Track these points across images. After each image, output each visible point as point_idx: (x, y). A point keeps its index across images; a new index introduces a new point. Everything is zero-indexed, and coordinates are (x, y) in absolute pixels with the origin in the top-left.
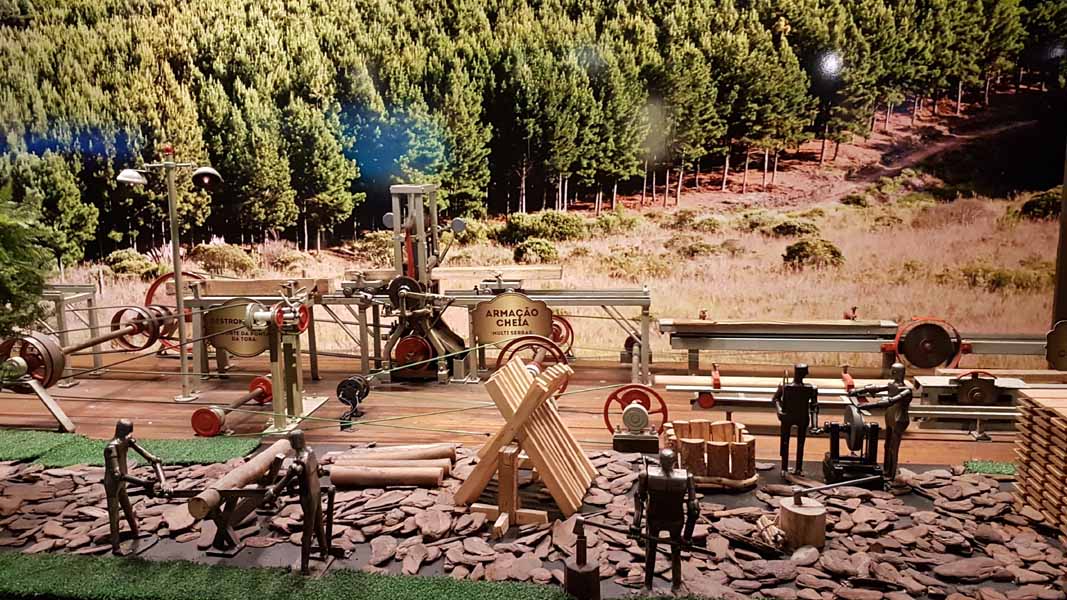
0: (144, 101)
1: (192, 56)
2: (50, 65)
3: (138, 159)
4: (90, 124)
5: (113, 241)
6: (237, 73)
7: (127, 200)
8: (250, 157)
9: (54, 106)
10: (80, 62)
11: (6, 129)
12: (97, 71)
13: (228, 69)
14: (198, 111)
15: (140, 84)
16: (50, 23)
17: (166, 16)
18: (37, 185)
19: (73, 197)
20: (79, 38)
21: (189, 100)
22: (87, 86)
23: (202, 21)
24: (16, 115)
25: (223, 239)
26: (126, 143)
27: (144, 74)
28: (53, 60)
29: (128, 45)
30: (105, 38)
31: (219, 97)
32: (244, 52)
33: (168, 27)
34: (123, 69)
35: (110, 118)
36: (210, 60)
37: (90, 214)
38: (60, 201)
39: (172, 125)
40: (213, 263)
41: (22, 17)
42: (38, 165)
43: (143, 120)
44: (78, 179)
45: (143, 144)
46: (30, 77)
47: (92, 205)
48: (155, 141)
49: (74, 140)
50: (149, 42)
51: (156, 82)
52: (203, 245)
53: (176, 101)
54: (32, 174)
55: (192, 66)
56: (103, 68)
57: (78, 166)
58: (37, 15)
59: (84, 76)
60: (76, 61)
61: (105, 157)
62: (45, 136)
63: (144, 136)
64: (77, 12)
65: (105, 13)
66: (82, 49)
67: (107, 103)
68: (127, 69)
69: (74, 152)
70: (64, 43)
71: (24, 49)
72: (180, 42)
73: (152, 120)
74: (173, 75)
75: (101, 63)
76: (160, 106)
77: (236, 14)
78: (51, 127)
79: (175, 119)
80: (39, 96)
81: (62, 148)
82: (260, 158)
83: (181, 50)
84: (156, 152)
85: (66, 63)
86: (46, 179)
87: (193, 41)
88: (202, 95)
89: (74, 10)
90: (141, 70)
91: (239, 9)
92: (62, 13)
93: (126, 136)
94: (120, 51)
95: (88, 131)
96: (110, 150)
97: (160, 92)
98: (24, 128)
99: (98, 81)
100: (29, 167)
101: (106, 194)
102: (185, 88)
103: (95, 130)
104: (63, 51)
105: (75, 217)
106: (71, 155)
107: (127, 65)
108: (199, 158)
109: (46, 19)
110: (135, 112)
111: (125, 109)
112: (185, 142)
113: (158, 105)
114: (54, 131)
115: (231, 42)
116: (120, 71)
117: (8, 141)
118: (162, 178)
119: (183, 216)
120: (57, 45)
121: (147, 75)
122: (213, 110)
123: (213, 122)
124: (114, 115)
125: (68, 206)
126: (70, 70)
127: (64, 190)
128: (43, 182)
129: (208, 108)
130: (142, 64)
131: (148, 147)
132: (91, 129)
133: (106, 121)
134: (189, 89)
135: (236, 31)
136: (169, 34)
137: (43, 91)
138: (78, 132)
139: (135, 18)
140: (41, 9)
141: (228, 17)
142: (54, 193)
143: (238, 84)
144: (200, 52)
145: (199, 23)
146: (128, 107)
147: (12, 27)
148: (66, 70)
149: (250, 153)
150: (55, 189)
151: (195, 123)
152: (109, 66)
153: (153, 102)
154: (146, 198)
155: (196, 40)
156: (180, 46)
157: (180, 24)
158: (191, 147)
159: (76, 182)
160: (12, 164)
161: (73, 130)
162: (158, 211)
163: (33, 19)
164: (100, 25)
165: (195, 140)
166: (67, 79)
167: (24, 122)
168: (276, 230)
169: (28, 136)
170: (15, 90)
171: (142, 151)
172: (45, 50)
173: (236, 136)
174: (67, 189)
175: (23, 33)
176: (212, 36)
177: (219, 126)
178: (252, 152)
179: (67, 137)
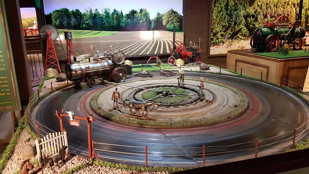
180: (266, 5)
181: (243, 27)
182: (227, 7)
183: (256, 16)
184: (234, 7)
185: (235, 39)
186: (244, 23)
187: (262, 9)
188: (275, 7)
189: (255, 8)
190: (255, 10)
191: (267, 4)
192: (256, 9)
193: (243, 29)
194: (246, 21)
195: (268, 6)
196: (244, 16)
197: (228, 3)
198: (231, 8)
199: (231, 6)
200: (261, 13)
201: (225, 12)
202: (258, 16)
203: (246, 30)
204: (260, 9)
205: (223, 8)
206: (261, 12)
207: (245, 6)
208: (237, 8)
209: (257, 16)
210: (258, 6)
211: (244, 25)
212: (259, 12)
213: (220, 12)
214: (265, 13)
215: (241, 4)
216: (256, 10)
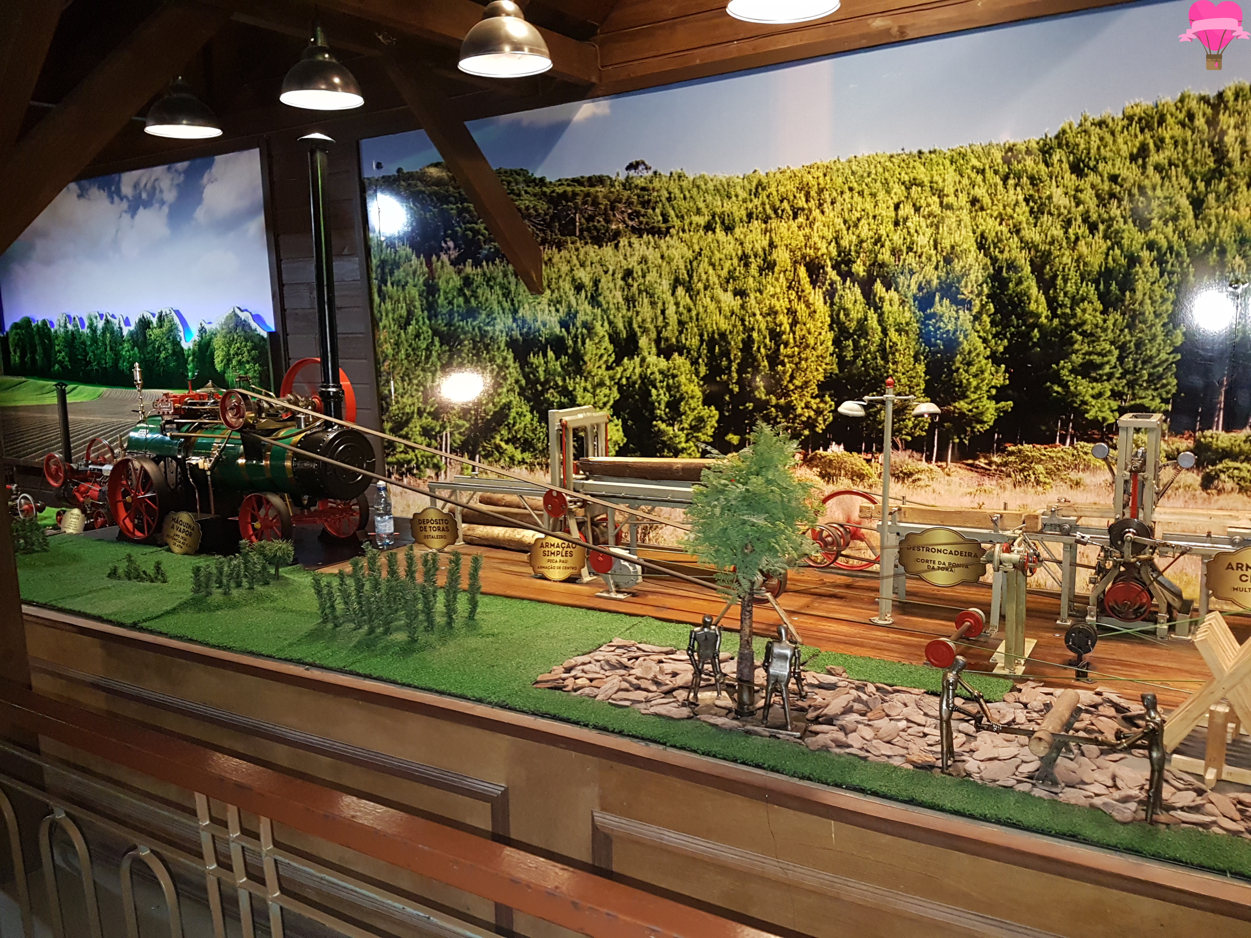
0: (774, 307)
1: (831, 259)
2: (685, 272)
3: (762, 364)
4: (718, 329)
5: (729, 443)
6: (878, 276)
7: (747, 405)
8: (882, 362)
9: (685, 312)
10: (714, 269)
11: (639, 334)
12: (731, 276)
13: (869, 271)
14: (831, 316)
15: (772, 289)
16: (690, 231)
17: (808, 219)
18: (662, 387)
19: (695, 400)
20: (716, 245)
21: (822, 304)
22: (719, 292)
23: (845, 222)
24: (649, 320)
25: (842, 446)
26: (752, 348)
27: (777, 279)
28: (689, 267)
29: (764, 250)
30: (741, 244)
31: (855, 302)
32: (889, 253)
33: (807, 230)
34: (757, 275)
35: (739, 324)
36: (849, 262)
37: (710, 416)
38: (682, 404)
39: (802, 330)
40: (829, 470)
41: (664, 225)
42: (665, 368)
43: (771, 325)
44: (701, 383)
45: (769, 350)
46: (666, 284)
47: (713, 408)
48: (782, 346)
49: (702, 344)
50: (787, 246)
51: (789, 288)
52: (821, 451)
53: (808, 306)
54: (659, 377)
55: (829, 269)
56: (737, 274)
57: (703, 370)
58: (677, 223)
59: (717, 282)
60: (711, 268)
61: (730, 362)
62: (674, 340)
63: (771, 341)
64: (717, 219)
65: (745, 218)
66: (717, 255)
67: (737, 310)
68: (761, 275)
69: (700, 357)
70: (701, 250)
71: (662, 257)
72: (819, 245)
73: (780, 325)
74: (808, 279)
75: (735, 269)
76: (791, 312)
77: (884, 213)
78: (681, 332)
79: (805, 324)
80: (672, 302)
81: (689, 352)
82: (893, 364)
83: (819, 253)
84: (782, 358)
85: (701, 270)
86: (671, 381)
87: (833, 244)
88: (836, 299)
89: (714, 217)
90: (776, 275)
91: (888, 208)
92: (702, 220)
93: (753, 341)
94: (756, 256)
95: (716, 336)
96: (735, 355)
97: (792, 297)
98: (655, 333)
99: (730, 287)
100: (656, 370)
101: (727, 398)
102: (819, 293)
103: (723, 335)
104: (699, 258)
105: (695, 419)
106: (697, 359)
107: (761, 270)
108: (826, 364)
109: (686, 227)
110: (764, 317)
111: (754, 315)
112: (813, 348)
113: (788, 309)
114: (683, 335)
115: (875, 244)
116: (754, 277)
117: (640, 345)
118: (785, 383)
119: (803, 422)
120: (694, 252)
121: (781, 280)
122: (847, 315)
123: (845, 327)
124: (743, 320)
125: (690, 408)
126: (704, 277)
127: (687, 393)
128: (668, 385)
129: (842, 313)
130: (777, 269)
131: (774, 352)
132: (719, 334)
133: (734, 326)
134: (824, 293)
135: (883, 232)
136: (808, 238)
137: (676, 298)
138: (705, 337)
139: (773, 223)
140: (682, 217)
141: (874, 217)
142: (678, 395)
143: (878, 287)
144: (839, 255)
145: (842, 224)
146: (758, 313)
147: (653, 236)
148: (700, 276)
149: (882, 359)
150: (678, 391)
151: (826, 327)
152: (742, 272)
153: (783, 308)
154: (768, 402)
155: (837, 243)
156: (819, 249)
157: (822, 227)
158: (819, 352)
159: (700, 386)
160: (641, 366)
161: (701, 335)
162: (777, 416)
163: (674, 227)
164: (738, 231)
165: (824, 346)
166: (700, 286)
167: (656, 327)
168: (901, 440)
169: (658, 341)
170: (651, 297)
171: (767, 356)
172: (682, 258)
173: (869, 340)
174: (690, 392)
175: (662, 241)
176: (855, 237)
177: (851, 331)
178: (885, 358)
179: (695, 342)
180: (620, 283)
181: (515, 399)
182: (431, 298)
183: (570, 342)
184: (461, 300)
185: (486, 457)
186: (517, 381)
187: (599, 305)
188: (680, 291)
189: (560, 302)
190: (563, 309)
191: (628, 273)
192: (569, 306)
193: (513, 414)
194: (522, 368)
195: (634, 289)
196: (512, 344)
197: (434, 278)
198: (450, 303)
199: (445, 292)
200: (601, 330)
201: (427, 322)
202: (584, 343)
203: (529, 416)
204: (589, 308)
205: (417, 304)
206: (598, 325)
207: (510, 292)
208: (473, 303)
209: (575, 342)
210: (579, 288)
211: (517, 390)
212: (585, 325)
213: (408, 323)
214: (620, 325)
215: (491, 283)
216: (569, 313)
